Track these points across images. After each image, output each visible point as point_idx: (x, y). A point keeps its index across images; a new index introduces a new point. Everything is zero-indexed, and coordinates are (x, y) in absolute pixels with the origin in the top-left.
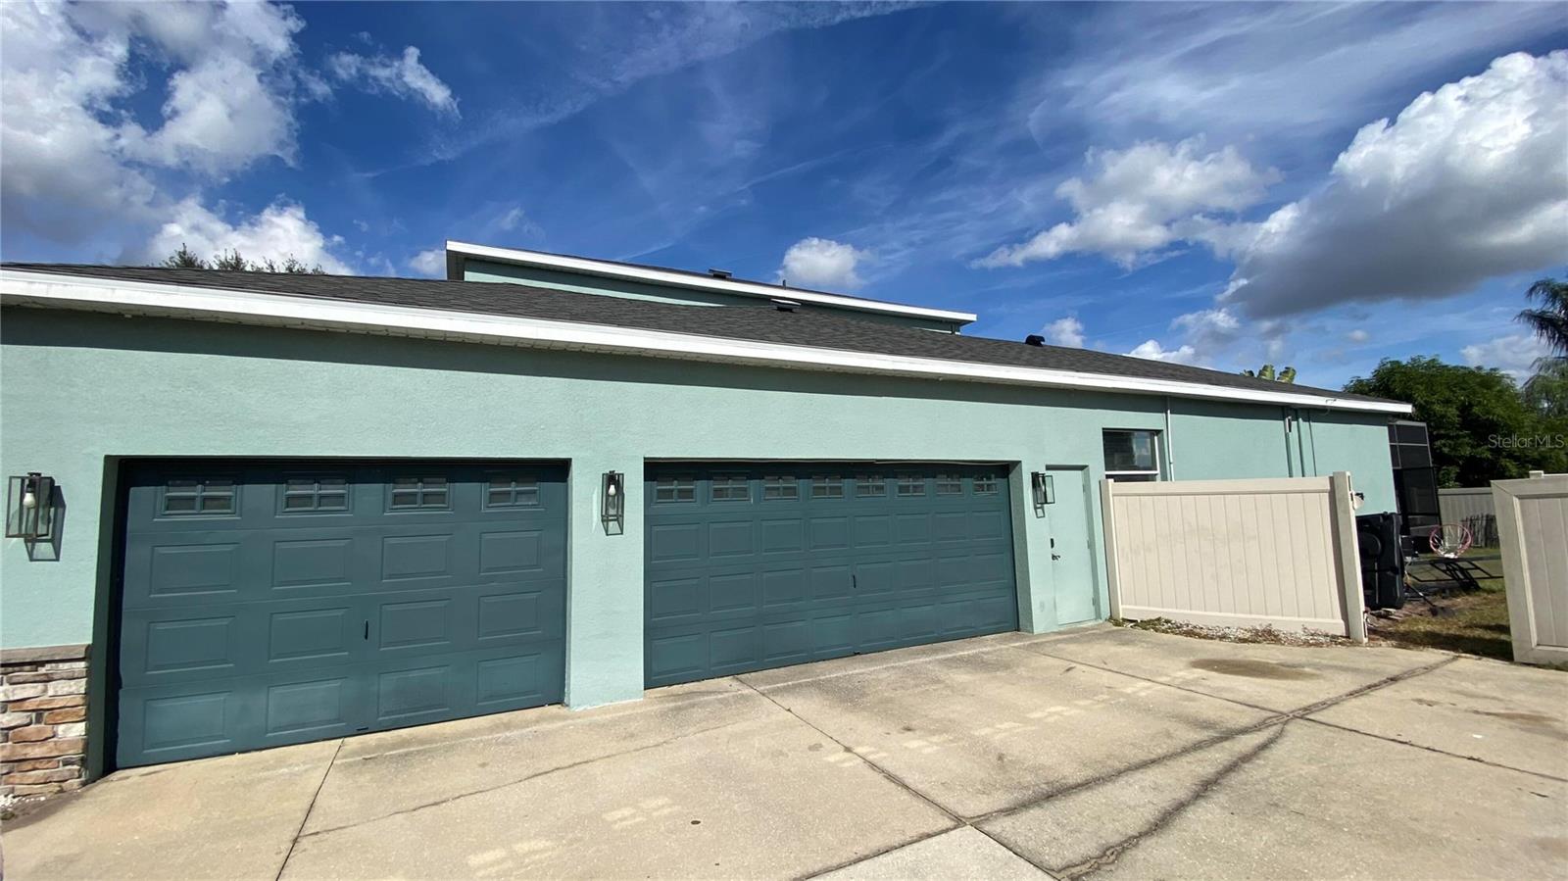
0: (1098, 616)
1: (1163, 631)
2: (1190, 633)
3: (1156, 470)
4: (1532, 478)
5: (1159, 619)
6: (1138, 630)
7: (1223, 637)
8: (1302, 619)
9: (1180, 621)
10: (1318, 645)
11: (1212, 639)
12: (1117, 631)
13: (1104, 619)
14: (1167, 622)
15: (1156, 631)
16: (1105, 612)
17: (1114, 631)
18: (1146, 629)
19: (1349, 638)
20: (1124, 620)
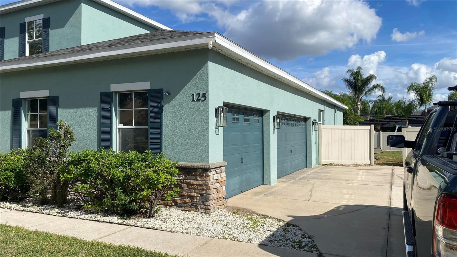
3: (321, 122)
4: (409, 128)
5: (331, 163)
8: (362, 161)
19: (371, 165)
20: (322, 164)
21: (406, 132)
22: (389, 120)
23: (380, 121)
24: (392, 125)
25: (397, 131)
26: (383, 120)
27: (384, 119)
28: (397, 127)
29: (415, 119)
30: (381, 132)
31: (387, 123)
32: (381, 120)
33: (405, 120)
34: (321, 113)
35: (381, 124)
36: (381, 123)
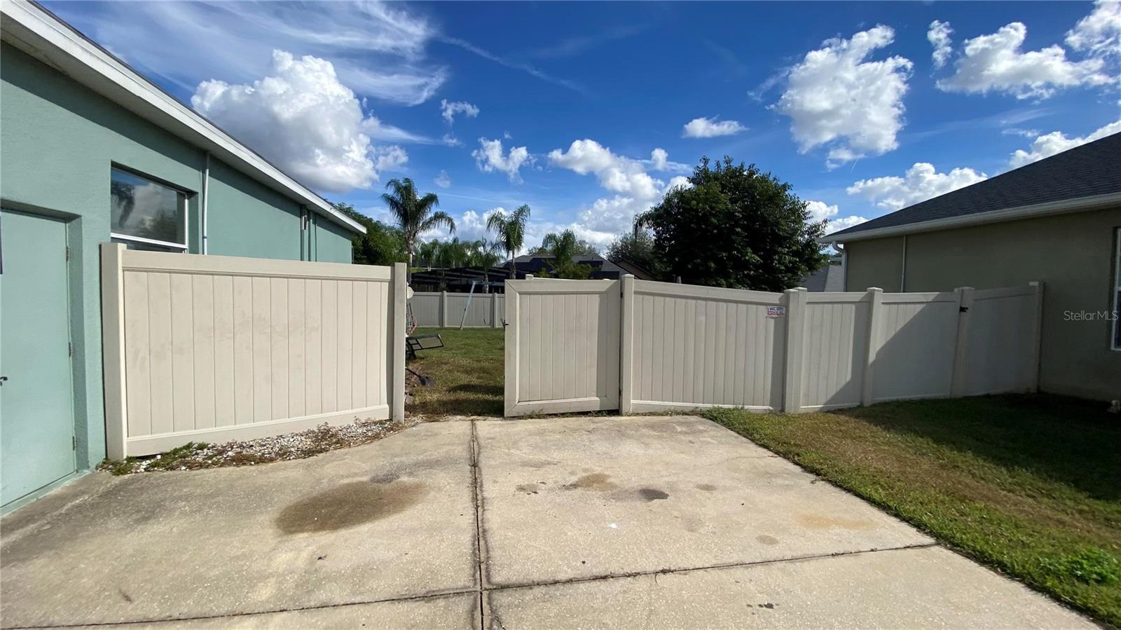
0: (82, 462)
1: (201, 466)
2: (240, 460)
3: (183, 243)
5: (189, 446)
6: (160, 473)
7: (284, 454)
9: (221, 442)
10: (377, 437)
11: (271, 460)
12: (125, 484)
13: (93, 466)
14: (202, 447)
15: (190, 468)
16: (96, 451)
17: (117, 489)
18: (172, 469)
19: (391, 422)
20: (130, 459)
21: (518, 294)
22: (459, 274)
23: (446, 275)
24: (464, 281)
25: (474, 292)
26: (451, 273)
27: (453, 272)
28: (474, 283)
29: (495, 274)
30: (446, 293)
31: (456, 278)
32: (447, 272)
33: (484, 274)
34: (184, 202)
35: (447, 279)
36: (447, 277)
